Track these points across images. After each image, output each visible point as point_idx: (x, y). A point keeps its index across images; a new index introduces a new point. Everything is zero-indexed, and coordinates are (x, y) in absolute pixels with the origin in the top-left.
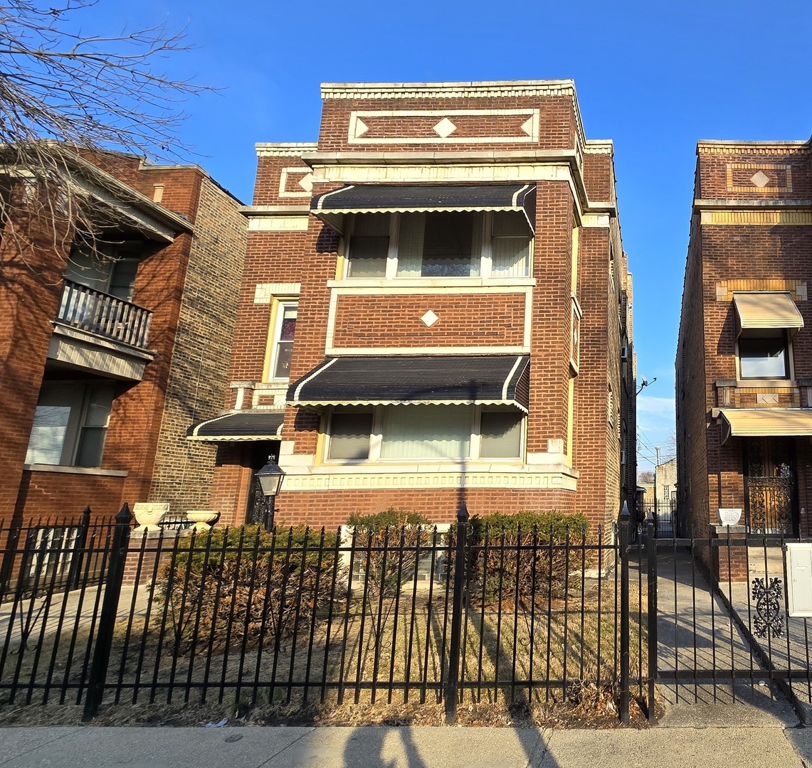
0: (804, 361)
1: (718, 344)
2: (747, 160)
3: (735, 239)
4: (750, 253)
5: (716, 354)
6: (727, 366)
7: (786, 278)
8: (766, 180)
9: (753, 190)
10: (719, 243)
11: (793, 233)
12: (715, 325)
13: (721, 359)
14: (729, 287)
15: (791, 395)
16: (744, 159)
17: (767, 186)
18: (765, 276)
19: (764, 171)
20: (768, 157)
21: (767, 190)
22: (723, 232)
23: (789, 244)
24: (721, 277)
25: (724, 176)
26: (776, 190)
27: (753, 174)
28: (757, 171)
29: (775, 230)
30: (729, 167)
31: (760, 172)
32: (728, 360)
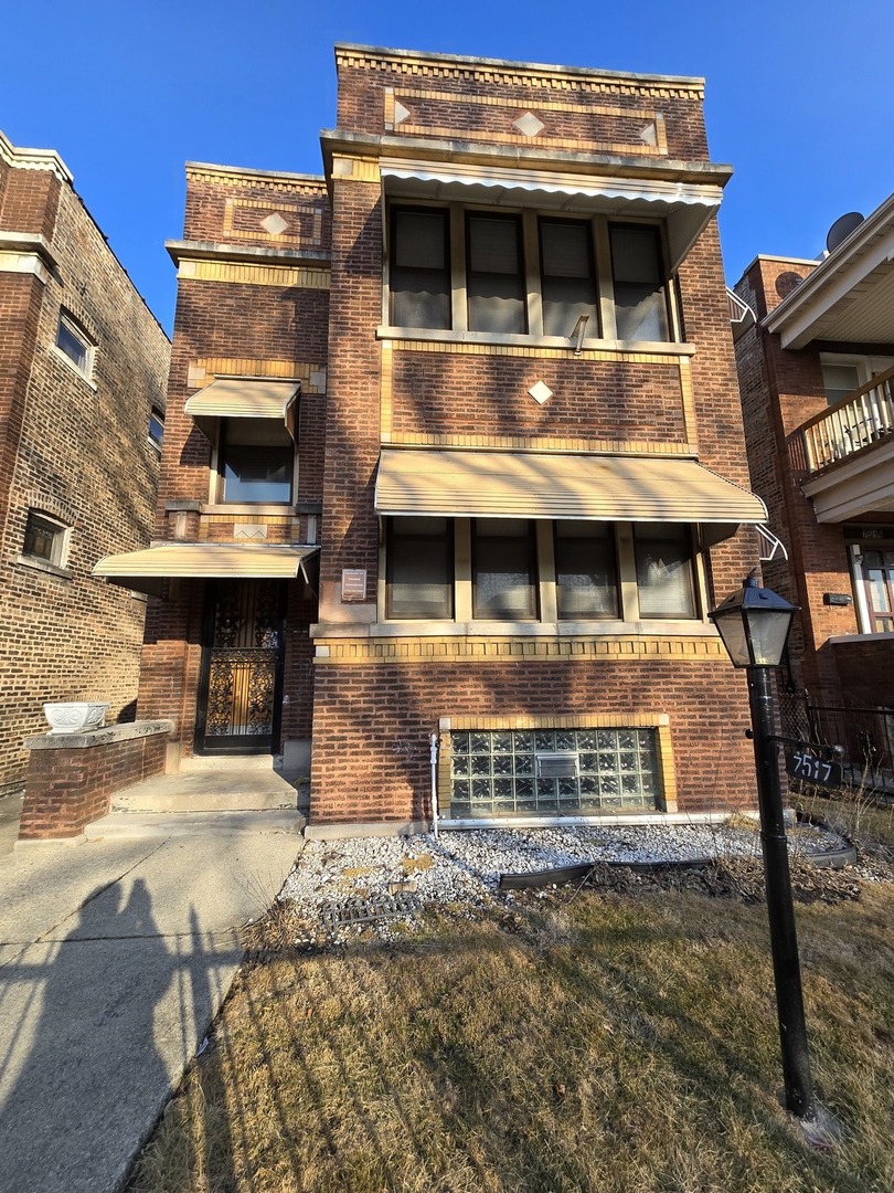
0: (312, 479)
1: (184, 449)
2: (259, 197)
3: (229, 301)
4: (246, 323)
5: (178, 463)
6: (194, 482)
7: (297, 360)
8: (284, 225)
9: (260, 236)
10: (201, 305)
11: (314, 300)
12: (182, 422)
13: (185, 471)
14: (209, 367)
15: (287, 528)
16: (254, 194)
17: (284, 233)
18: (266, 356)
19: (283, 213)
20: (290, 195)
21: (284, 239)
22: (210, 291)
23: (307, 314)
24: (199, 353)
25: (221, 216)
26: (297, 240)
27: (265, 216)
28: (272, 212)
29: (289, 293)
30: (230, 203)
31: (276, 214)
32: (196, 473)
